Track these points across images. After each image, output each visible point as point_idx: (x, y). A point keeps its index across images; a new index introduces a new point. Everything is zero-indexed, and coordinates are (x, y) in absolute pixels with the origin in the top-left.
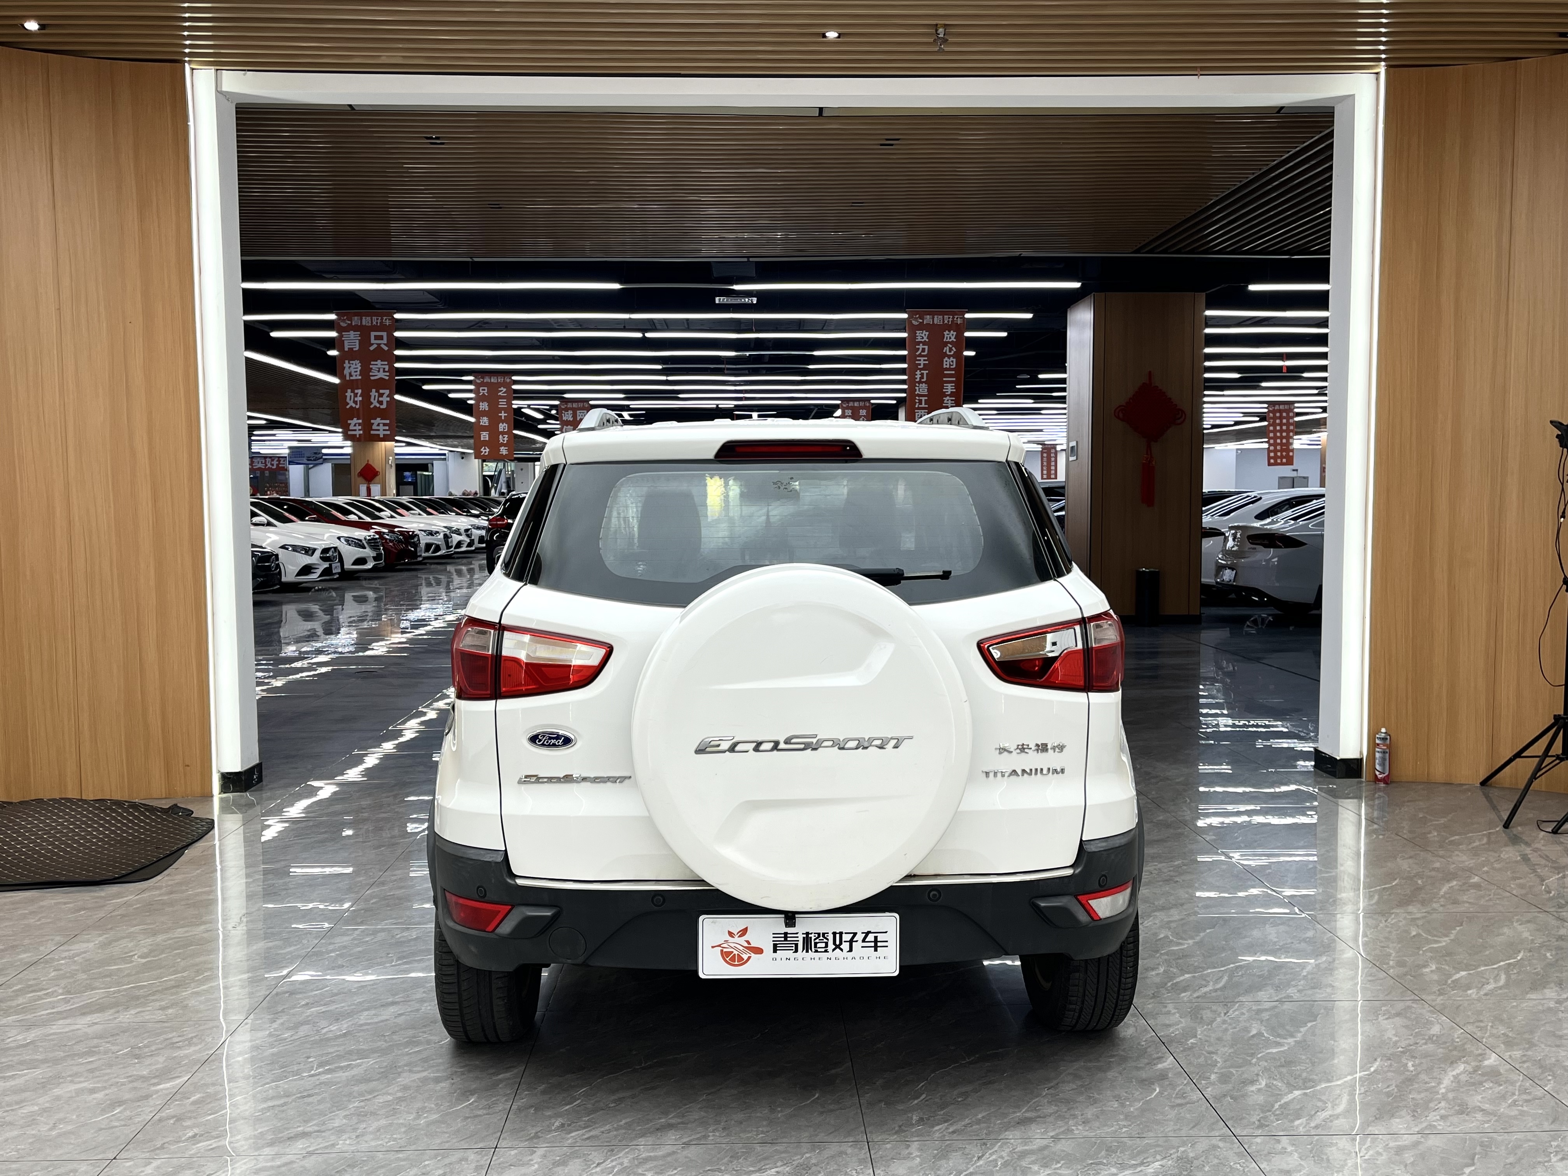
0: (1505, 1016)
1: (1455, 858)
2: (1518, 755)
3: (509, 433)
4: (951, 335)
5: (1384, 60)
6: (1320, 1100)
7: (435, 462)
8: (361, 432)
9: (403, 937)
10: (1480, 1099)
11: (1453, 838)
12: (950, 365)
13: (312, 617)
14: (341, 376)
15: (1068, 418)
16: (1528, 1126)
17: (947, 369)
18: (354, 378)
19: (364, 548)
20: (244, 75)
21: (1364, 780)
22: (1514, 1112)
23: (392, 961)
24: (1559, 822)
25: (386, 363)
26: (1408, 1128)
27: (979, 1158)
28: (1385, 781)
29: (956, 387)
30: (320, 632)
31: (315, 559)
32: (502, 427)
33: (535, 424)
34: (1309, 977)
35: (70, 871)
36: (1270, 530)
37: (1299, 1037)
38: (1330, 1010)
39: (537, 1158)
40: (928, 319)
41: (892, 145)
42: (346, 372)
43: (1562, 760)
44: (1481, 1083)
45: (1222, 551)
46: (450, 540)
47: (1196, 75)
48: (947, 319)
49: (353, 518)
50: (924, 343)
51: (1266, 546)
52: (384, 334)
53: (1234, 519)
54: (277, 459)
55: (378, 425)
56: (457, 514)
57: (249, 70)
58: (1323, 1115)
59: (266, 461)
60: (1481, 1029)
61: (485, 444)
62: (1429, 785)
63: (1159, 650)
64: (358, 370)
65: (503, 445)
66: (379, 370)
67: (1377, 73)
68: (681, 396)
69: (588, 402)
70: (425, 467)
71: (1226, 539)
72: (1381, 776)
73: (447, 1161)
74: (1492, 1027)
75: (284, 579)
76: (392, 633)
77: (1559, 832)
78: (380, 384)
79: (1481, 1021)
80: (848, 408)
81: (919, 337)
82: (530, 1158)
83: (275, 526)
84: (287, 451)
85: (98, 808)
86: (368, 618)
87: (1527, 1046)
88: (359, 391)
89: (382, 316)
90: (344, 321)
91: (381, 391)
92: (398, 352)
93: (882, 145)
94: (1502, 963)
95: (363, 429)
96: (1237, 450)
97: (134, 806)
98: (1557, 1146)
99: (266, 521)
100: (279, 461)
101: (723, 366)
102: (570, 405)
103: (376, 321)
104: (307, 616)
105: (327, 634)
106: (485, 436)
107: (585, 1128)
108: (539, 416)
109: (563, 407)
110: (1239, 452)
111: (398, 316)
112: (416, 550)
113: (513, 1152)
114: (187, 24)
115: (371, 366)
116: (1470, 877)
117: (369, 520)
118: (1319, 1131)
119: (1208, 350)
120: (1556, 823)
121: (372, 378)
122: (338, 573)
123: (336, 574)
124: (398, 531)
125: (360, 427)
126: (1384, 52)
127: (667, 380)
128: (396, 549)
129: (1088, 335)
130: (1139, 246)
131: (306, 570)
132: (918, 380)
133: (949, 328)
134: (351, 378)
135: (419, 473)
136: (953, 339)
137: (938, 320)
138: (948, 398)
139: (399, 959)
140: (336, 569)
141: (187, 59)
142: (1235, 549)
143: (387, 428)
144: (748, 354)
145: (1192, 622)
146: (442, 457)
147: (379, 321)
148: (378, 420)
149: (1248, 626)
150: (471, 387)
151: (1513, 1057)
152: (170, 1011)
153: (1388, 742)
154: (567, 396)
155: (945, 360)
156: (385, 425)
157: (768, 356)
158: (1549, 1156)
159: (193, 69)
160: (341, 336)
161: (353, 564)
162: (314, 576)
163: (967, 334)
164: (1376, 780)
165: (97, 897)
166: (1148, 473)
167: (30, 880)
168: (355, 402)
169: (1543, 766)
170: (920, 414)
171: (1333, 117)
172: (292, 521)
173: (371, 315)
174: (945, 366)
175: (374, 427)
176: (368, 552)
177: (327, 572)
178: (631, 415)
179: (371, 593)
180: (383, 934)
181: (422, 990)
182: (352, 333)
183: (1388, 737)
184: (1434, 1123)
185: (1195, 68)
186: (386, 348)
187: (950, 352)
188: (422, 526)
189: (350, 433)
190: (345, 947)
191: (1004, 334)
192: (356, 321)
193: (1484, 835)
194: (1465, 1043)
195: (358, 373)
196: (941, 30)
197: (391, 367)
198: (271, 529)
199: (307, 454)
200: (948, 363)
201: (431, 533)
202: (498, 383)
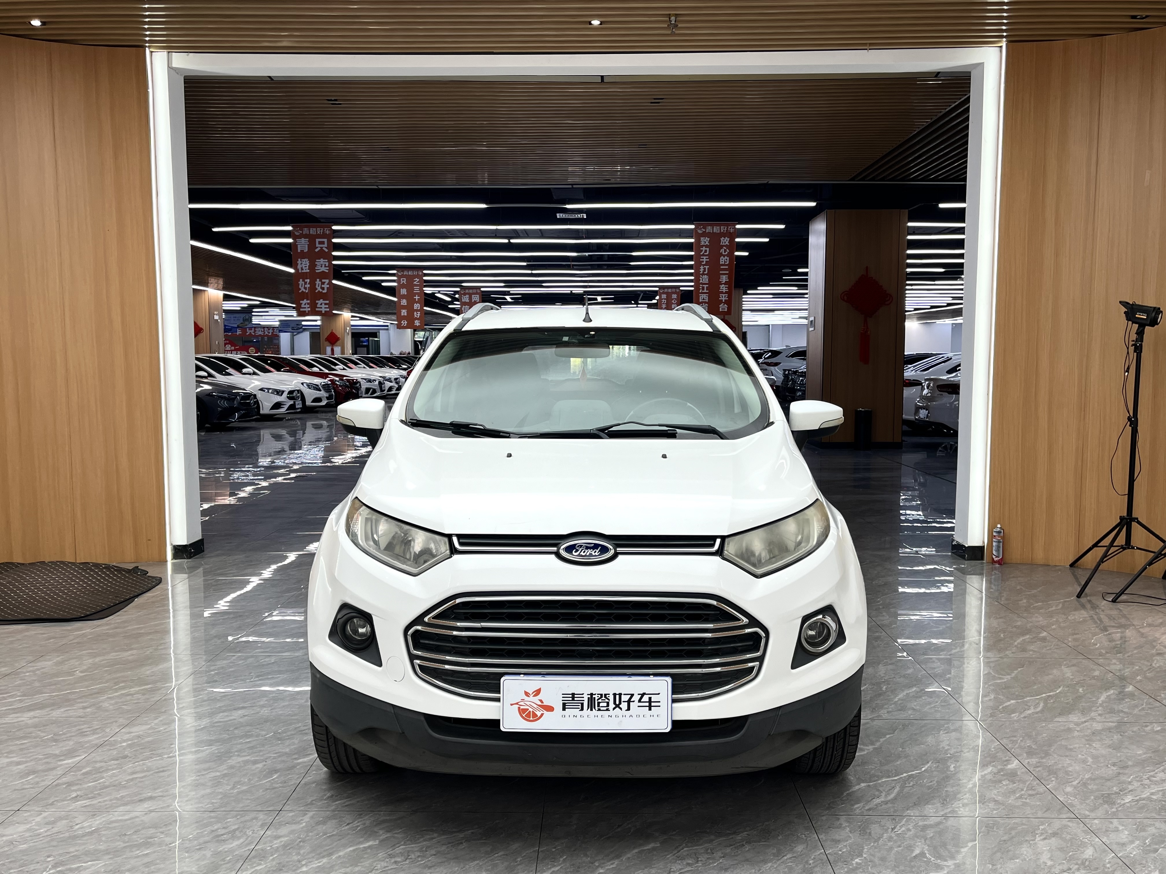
0: (1034, 733)
1: (1034, 619)
2: (1096, 545)
3: (421, 310)
4: (725, 240)
5: (1005, 37)
6: (878, 790)
7: (380, 331)
8: (309, 309)
9: (265, 661)
10: (996, 793)
11: (1037, 605)
12: (725, 262)
13: (281, 438)
14: (296, 268)
15: (809, 301)
16: (1026, 813)
17: (722, 265)
18: (304, 271)
19: (320, 391)
20: (187, 55)
21: (985, 561)
22: (1019, 803)
23: (252, 678)
24: (1117, 594)
25: (327, 261)
26: (936, 812)
27: (619, 826)
28: (1000, 562)
29: (729, 278)
30: (287, 448)
31: (283, 398)
32: (417, 306)
33: (446, 304)
34: (899, 702)
35: (52, 612)
36: (953, 381)
37: (878, 745)
38: (906, 726)
39: (307, 818)
40: (709, 229)
41: (659, 103)
42: (299, 267)
43: (1124, 549)
44: (1000, 781)
45: (920, 396)
46: (383, 386)
47: (866, 49)
48: (723, 229)
49: (315, 369)
50: (706, 246)
51: (950, 393)
52: (325, 240)
53: (930, 373)
54: (272, 329)
55: (321, 304)
56: (391, 367)
57: (190, 52)
58: (877, 801)
59: (264, 330)
60: (1013, 742)
61: (404, 318)
62: (1032, 566)
63: (871, 467)
64: (307, 266)
65: (416, 319)
66: (322, 266)
67: (1001, 47)
68: (544, 284)
69: (480, 289)
70: (375, 335)
71: (923, 389)
72: (996, 559)
73: (243, 819)
74: (1021, 741)
75: (262, 412)
76: (348, 450)
77: (1117, 601)
78: (323, 276)
79: (1015, 736)
80: (664, 293)
81: (703, 242)
82: (302, 818)
83: (259, 375)
84: (278, 323)
85: (82, 569)
86: (323, 439)
87: (1043, 755)
88: (308, 281)
89: (324, 227)
90: (297, 231)
91: (323, 281)
92: (335, 253)
93: (651, 103)
94: (1044, 695)
95: (311, 307)
96: (953, 324)
97: (108, 567)
98: (1043, 829)
99: (252, 372)
100: (273, 330)
101: (569, 263)
102: (467, 291)
103: (320, 231)
104: (278, 438)
105: (291, 450)
106: (404, 312)
107: (346, 798)
108: (448, 299)
109: (462, 292)
110: (954, 325)
111: (335, 228)
112: (358, 392)
113: (291, 814)
114: (147, 20)
115: (316, 263)
116: (1040, 633)
117: (327, 371)
118: (871, 813)
119: (909, 252)
120: (1115, 595)
121: (317, 271)
122: (301, 408)
123: (299, 408)
124: (346, 379)
125: (308, 306)
126: (1005, 31)
127: (532, 273)
128: (344, 392)
129: (823, 240)
130: (853, 176)
131: (277, 405)
132: (701, 273)
133: (724, 235)
134: (303, 271)
135: (371, 339)
136: (727, 243)
137: (716, 229)
138: (723, 285)
139: (258, 676)
140: (299, 405)
141: (147, 45)
142: (929, 395)
143: (327, 306)
144: (587, 254)
145: (896, 447)
146: (386, 327)
147: (322, 231)
148: (321, 301)
149: (940, 451)
150: (395, 278)
151: (1031, 763)
152: (88, 710)
153: (1002, 534)
154: (464, 284)
155: (721, 258)
156: (326, 304)
157: (606, 256)
158: (1035, 836)
159: (152, 52)
160: (295, 242)
161: (313, 402)
162: (283, 410)
163: (737, 240)
164: (993, 562)
165: (65, 630)
166: (865, 340)
167: (23, 617)
168: (305, 288)
169: (1109, 554)
170: (703, 297)
171: (970, 79)
172: (271, 372)
173: (316, 227)
174: (721, 263)
175: (318, 306)
176: (323, 394)
177: (292, 407)
178: (512, 298)
179: (325, 422)
180: (252, 659)
181: (265, 699)
182: (303, 239)
183: (1002, 531)
184: (956, 809)
185: (865, 44)
186: (327, 250)
187: (725, 252)
188: (364, 376)
189: (301, 310)
190: (223, 668)
191: (767, 240)
192: (306, 231)
193: (1060, 603)
194: (998, 752)
195: (307, 268)
196: (673, 18)
197: (330, 263)
198: (255, 377)
199: (292, 325)
200: (723, 260)
201: (370, 381)
202: (413, 275)
